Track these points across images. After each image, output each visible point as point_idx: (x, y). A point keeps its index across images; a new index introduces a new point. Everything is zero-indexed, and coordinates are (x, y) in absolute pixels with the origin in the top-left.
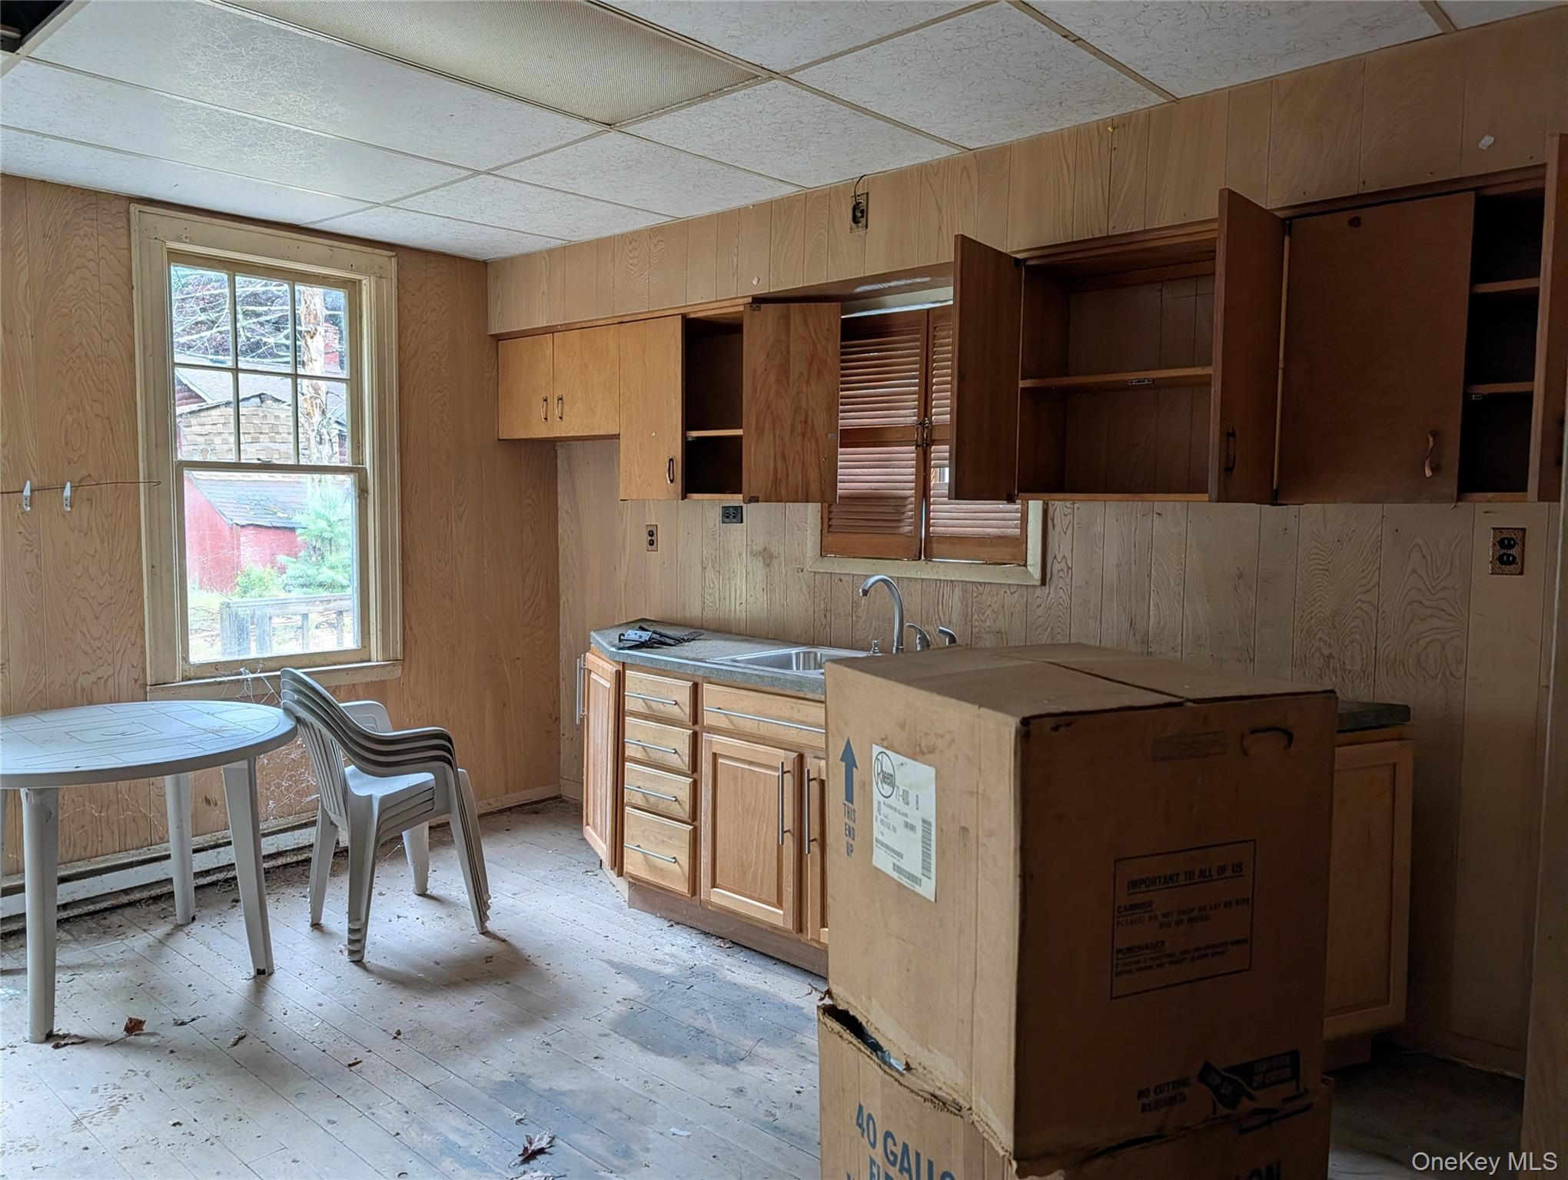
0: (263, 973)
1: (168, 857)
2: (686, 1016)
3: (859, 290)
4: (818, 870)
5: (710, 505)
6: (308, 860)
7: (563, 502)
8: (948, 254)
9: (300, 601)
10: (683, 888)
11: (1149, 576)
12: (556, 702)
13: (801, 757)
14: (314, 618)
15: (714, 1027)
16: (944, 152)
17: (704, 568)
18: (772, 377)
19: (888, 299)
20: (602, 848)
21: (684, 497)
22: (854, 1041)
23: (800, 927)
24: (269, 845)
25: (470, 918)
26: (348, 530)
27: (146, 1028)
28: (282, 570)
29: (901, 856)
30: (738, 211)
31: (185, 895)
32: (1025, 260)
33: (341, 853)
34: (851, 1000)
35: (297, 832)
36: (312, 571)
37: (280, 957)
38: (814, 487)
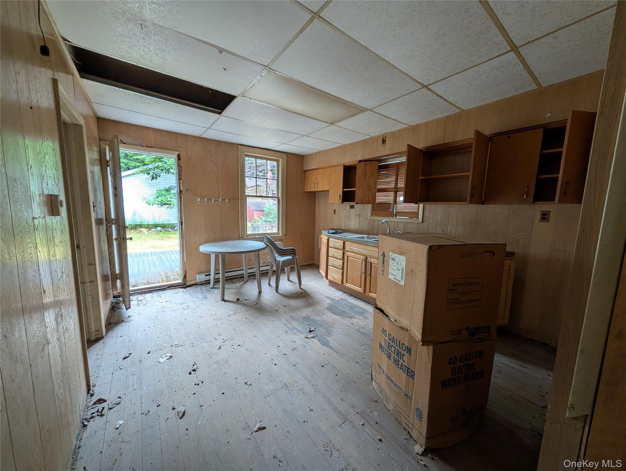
0: (260, 292)
1: (243, 270)
2: (341, 308)
3: (382, 158)
4: (369, 281)
5: (347, 204)
6: (268, 272)
7: (317, 204)
8: (405, 149)
9: (265, 224)
10: (340, 283)
11: (448, 221)
12: (314, 245)
13: (367, 257)
14: (267, 228)
15: (347, 311)
16: (405, 126)
17: (345, 218)
18: (363, 177)
19: (389, 160)
20: (324, 274)
21: (342, 203)
22: (382, 314)
23: (365, 292)
24: (261, 269)
25: (298, 286)
26: (276, 211)
27: (240, 300)
28: (261, 219)
29: (396, 276)
30: (357, 142)
31: (246, 277)
32: (422, 150)
33: (274, 271)
34: (382, 306)
35: (266, 267)
36: (267, 219)
37: (263, 290)
38: (371, 201)
